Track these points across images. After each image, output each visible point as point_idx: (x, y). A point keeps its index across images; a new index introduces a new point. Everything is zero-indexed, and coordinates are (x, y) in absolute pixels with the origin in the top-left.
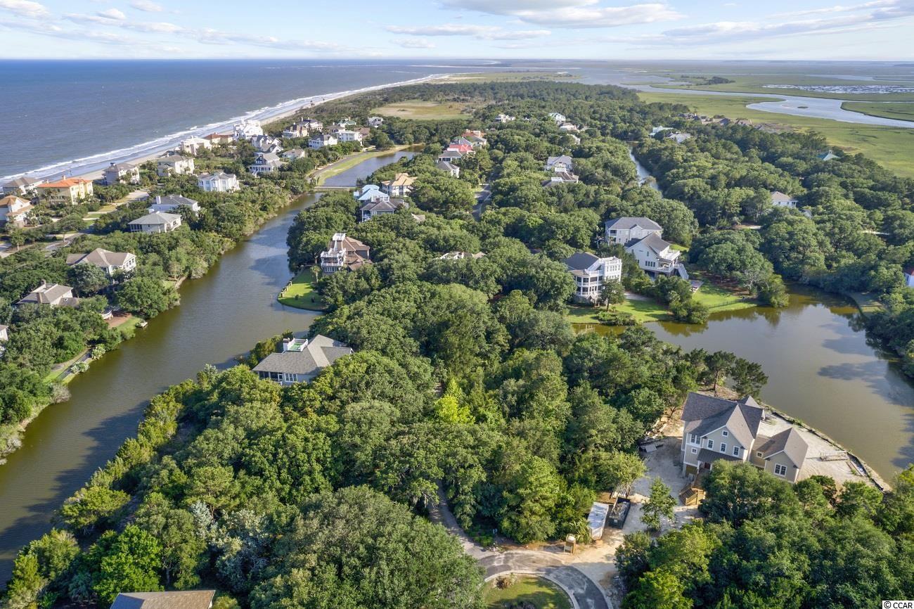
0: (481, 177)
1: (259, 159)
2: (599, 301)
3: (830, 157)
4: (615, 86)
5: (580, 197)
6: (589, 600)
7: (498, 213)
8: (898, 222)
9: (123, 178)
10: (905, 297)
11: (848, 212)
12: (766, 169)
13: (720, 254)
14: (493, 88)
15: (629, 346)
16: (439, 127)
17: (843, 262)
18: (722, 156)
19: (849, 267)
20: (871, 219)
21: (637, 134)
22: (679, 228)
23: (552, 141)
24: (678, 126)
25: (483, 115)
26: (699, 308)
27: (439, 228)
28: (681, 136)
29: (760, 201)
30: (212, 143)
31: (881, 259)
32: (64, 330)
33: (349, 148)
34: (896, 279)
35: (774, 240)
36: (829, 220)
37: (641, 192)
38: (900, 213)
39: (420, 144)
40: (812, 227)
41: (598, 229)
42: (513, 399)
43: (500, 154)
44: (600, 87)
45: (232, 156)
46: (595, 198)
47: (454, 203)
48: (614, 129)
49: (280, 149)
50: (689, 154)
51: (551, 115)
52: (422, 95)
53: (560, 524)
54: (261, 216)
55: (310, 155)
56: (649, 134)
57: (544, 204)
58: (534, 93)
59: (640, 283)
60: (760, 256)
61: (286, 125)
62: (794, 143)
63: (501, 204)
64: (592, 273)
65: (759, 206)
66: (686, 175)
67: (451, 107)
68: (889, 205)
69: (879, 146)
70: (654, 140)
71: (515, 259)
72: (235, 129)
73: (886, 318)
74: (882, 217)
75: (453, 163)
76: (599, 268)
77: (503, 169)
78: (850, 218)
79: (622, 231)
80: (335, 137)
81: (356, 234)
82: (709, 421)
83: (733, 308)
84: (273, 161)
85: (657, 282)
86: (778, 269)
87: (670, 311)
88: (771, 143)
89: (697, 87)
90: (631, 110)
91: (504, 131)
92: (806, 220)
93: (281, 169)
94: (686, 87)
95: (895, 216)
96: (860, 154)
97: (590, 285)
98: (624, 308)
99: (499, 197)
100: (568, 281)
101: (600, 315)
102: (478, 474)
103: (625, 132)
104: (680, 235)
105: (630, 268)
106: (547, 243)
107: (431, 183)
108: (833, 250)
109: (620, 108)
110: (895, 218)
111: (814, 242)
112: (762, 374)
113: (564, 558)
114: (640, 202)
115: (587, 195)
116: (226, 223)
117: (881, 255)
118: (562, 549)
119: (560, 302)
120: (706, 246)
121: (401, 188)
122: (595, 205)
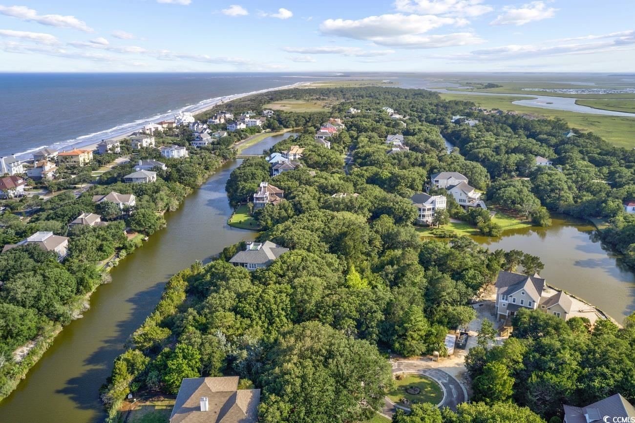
0: (344, 148)
1: (197, 137)
2: (433, 223)
3: (571, 135)
4: (423, 90)
5: (413, 161)
6: (451, 386)
7: (362, 170)
8: (618, 174)
9: (110, 149)
10: (625, 218)
11: (586, 169)
12: (530, 142)
13: (507, 194)
14: (342, 91)
15: (457, 247)
16: (312, 116)
17: (584, 198)
18: (501, 134)
19: (589, 202)
20: (600, 172)
21: (442, 121)
22: (478, 179)
23: (388, 125)
24: (469, 115)
25: (339, 108)
26: (496, 227)
27: (326, 179)
28: (472, 122)
29: (529, 162)
30: (163, 127)
31: (608, 196)
32: (103, 240)
33: (254, 130)
34: (619, 209)
35: (540, 186)
36: (574, 173)
37: (451, 157)
38: (619, 169)
39: (299, 128)
40: (564, 178)
41: (426, 180)
42: (392, 277)
43: (355, 134)
44: (414, 90)
45: (177, 136)
46: (422, 161)
47: (331, 164)
48: (426, 118)
49: (210, 131)
50: (480, 133)
51: (384, 108)
52: (295, 96)
53: (428, 346)
54: (205, 173)
55: (229, 135)
56: (451, 120)
57: (390, 165)
58: (370, 94)
59: (457, 212)
60: (532, 195)
61: (208, 116)
62: (546, 126)
63: (361, 165)
64: (428, 205)
65: (528, 165)
66: (479, 146)
67: (315, 104)
68: (611, 164)
69: (602, 128)
70: (454, 125)
71: (379, 197)
72: (175, 118)
73: (614, 232)
74: (607, 171)
75: (325, 139)
76: (432, 203)
77: (358, 143)
78: (587, 172)
79: (443, 181)
80: (244, 123)
81: (273, 183)
82: (512, 287)
83: (517, 227)
84: (207, 139)
85: (468, 211)
86: (543, 204)
87: (478, 229)
88: (532, 126)
89: (478, 90)
90: (437, 105)
91: (356, 119)
92: (559, 173)
93: (213, 143)
94: (470, 90)
95: (616, 170)
96: (590, 133)
97: (426, 213)
98: (448, 227)
99: (359, 161)
100: (414, 210)
101: (434, 231)
102: (380, 316)
103: (435, 120)
104: (479, 183)
105: (451, 203)
106: (396, 188)
107: (314, 152)
108: (577, 192)
109: (430, 104)
110: (616, 172)
111: (566, 187)
112: (540, 263)
113: (432, 365)
114: (452, 163)
115: (416, 159)
116: (186, 177)
117: (608, 194)
118: (431, 360)
119: (409, 223)
120: (497, 190)
121: (295, 155)
122: (423, 165)
